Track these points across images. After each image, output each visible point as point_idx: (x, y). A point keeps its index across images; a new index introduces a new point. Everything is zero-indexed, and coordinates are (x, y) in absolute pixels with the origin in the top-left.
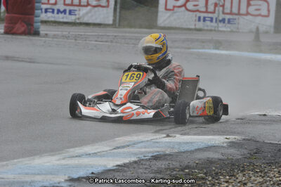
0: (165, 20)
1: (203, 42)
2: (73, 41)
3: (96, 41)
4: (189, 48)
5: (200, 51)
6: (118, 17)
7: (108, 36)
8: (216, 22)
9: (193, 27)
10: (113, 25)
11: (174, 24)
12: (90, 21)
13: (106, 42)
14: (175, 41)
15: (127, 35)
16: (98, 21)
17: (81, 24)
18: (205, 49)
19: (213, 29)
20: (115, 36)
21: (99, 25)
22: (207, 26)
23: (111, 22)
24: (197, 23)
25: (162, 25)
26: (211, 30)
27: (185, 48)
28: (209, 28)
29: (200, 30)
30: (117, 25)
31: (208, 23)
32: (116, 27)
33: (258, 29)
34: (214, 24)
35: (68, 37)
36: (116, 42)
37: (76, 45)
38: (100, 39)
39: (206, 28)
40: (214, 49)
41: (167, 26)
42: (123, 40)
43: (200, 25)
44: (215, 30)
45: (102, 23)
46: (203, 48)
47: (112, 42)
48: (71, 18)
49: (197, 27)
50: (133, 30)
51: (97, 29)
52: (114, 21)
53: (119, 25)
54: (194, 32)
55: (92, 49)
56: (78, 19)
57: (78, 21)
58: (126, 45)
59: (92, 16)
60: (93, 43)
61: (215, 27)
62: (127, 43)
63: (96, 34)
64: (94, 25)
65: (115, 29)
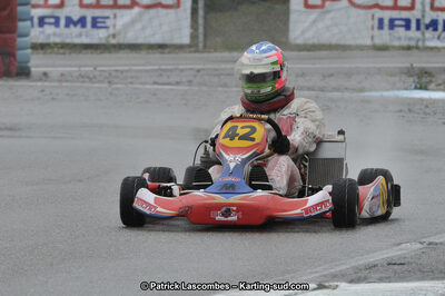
0: (303, 32)
1: (392, 75)
2: (106, 85)
3: (155, 83)
4: (362, 90)
5: (386, 94)
6: (201, 30)
7: (182, 70)
8: (418, 28)
9: (369, 42)
10: (192, 46)
11: (326, 38)
12: (140, 41)
13: (178, 83)
14: (331, 75)
15: (223, 66)
16: (157, 39)
17: (120, 47)
18: (399, 89)
19: (413, 43)
20: (198, 71)
21: (161, 47)
22: (399, 38)
23: (186, 40)
24: (376, 32)
25: (300, 41)
26: (409, 48)
27: (354, 90)
28: (405, 43)
29: (384, 48)
30: (201, 45)
31: (401, 31)
32: (197, 51)
34: (413, 33)
35: (91, 79)
36: (200, 84)
37: (111, 94)
38: (164, 79)
39: (396, 43)
40: (416, 88)
41: (311, 42)
42: (216, 80)
43: (384, 37)
44: (417, 48)
45: (168, 42)
46: (394, 87)
47: (190, 83)
48: (98, 36)
49: (378, 42)
50: (235, 55)
51: (156, 56)
52: (194, 37)
53: (205, 46)
54: (372, 52)
55: (147, 102)
56: (114, 36)
57: (113, 41)
58: (220, 89)
59: (144, 28)
60: (148, 86)
61: (418, 40)
62: (225, 85)
63: (156, 67)
64: (151, 47)
65: (197, 55)
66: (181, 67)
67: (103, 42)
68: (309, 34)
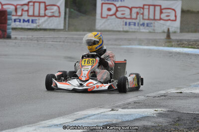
0: (101, 26)
2: (36, 42)
3: (52, 41)
4: (120, 45)
6: (67, 24)
7: (61, 38)
8: (138, 25)
9: (122, 30)
10: (64, 30)
11: (108, 28)
12: (47, 27)
13: (60, 42)
14: (110, 40)
15: (75, 36)
16: (52, 27)
17: (40, 30)
18: (132, 45)
19: (136, 30)
20: (66, 38)
21: (54, 30)
22: (132, 29)
23: (62, 27)
24: (124, 26)
25: (99, 29)
26: (135, 32)
27: (117, 45)
28: (133, 30)
29: (127, 32)
31: (132, 26)
32: (66, 31)
33: (168, 30)
34: (137, 27)
35: (32, 40)
36: (67, 42)
37: (38, 45)
38: (55, 40)
39: (131, 30)
43: (127, 28)
44: (137, 32)
46: (130, 44)
47: (64, 42)
48: (33, 26)
49: (125, 29)
50: (78, 33)
51: (52, 33)
52: (65, 27)
53: (68, 30)
54: (123, 33)
55: (50, 48)
56: (39, 26)
57: (38, 28)
58: (74, 44)
59: (48, 24)
60: (50, 43)
61: (138, 29)
62: (75, 43)
63: (52, 36)
64: (50, 30)
65: (65, 33)
66: (61, 36)
67: (35, 28)
68: (102, 27)
